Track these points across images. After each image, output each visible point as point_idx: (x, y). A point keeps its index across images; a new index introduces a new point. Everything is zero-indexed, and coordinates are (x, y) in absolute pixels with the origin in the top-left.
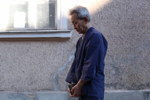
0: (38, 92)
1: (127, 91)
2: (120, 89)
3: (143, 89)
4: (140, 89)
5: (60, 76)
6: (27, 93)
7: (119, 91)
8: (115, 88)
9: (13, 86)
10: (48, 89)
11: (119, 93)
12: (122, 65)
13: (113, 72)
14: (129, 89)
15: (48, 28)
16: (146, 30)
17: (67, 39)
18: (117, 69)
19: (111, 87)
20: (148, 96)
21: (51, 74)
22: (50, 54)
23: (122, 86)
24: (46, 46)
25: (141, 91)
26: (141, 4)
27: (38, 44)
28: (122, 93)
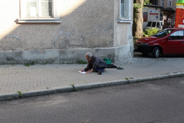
0: (45, 50)
1: (88, 49)
2: (85, 48)
3: (96, 48)
4: (94, 48)
5: (56, 41)
6: (40, 50)
7: (84, 49)
8: (82, 47)
9: (32, 47)
10: (50, 48)
11: (84, 50)
12: (86, 36)
13: (82, 39)
14: (89, 48)
15: (46, 16)
16: (99, 18)
17: (59, 23)
18: (83, 38)
19: (80, 47)
20: (98, 51)
21: (51, 41)
22: (51, 31)
23: (86, 46)
24: (48, 27)
25: (94, 49)
26: (96, 5)
27: (45, 25)
28: (85, 50)
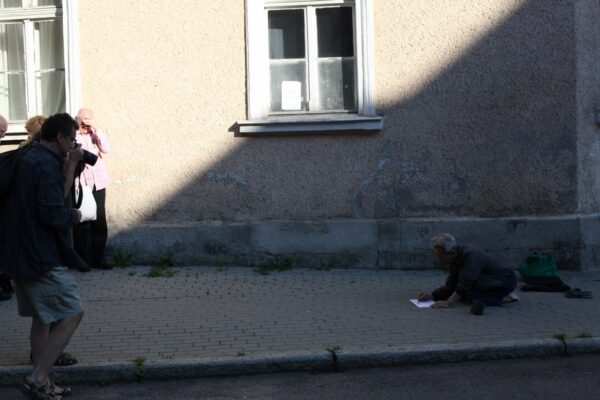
0: (328, 221)
1: (478, 219)
2: (466, 215)
3: (507, 215)
4: (501, 216)
5: (364, 193)
6: (309, 222)
7: (465, 219)
8: (458, 214)
9: (287, 211)
10: (344, 216)
11: (464, 222)
12: (470, 174)
13: (455, 186)
14: (483, 215)
16: (518, 111)
17: (376, 132)
18: (462, 182)
19: (452, 213)
20: (515, 227)
21: (350, 191)
22: (347, 157)
23: (470, 211)
24: (338, 145)
25: (502, 219)
26: (509, 63)
27: (327, 141)
28: (468, 223)
